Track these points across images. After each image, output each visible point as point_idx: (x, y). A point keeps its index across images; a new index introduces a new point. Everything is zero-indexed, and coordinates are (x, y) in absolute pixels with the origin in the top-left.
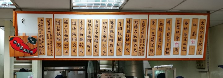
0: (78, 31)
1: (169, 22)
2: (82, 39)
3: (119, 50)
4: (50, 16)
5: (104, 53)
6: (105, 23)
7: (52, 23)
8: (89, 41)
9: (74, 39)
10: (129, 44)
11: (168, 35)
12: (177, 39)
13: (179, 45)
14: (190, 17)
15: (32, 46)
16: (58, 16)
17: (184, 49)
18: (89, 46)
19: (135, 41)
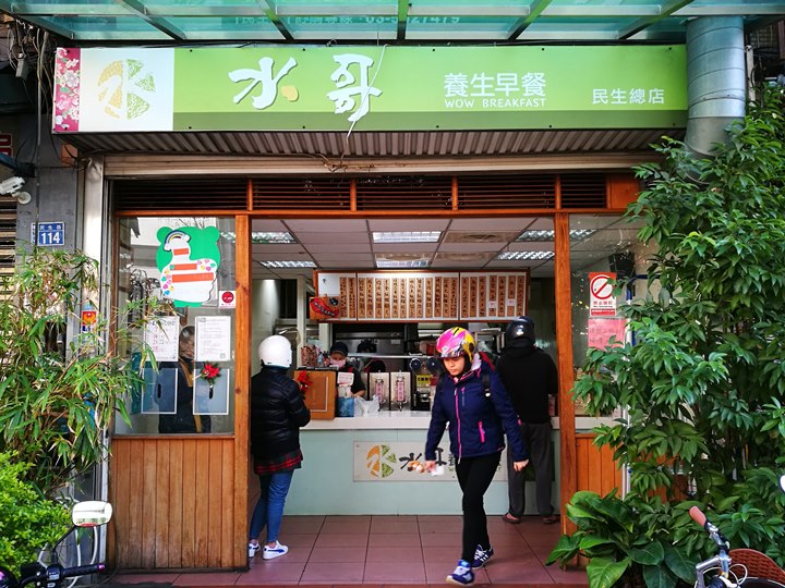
0: (383, 291)
1: (482, 280)
2: (387, 300)
3: (429, 311)
4: (353, 275)
5: (412, 315)
6: (412, 282)
7: (355, 282)
8: (396, 301)
9: (379, 300)
10: (440, 305)
11: (482, 294)
12: (493, 298)
13: (495, 305)
14: (506, 275)
15: (334, 307)
16: (361, 275)
17: (501, 310)
18: (395, 307)
19: (445, 301)
